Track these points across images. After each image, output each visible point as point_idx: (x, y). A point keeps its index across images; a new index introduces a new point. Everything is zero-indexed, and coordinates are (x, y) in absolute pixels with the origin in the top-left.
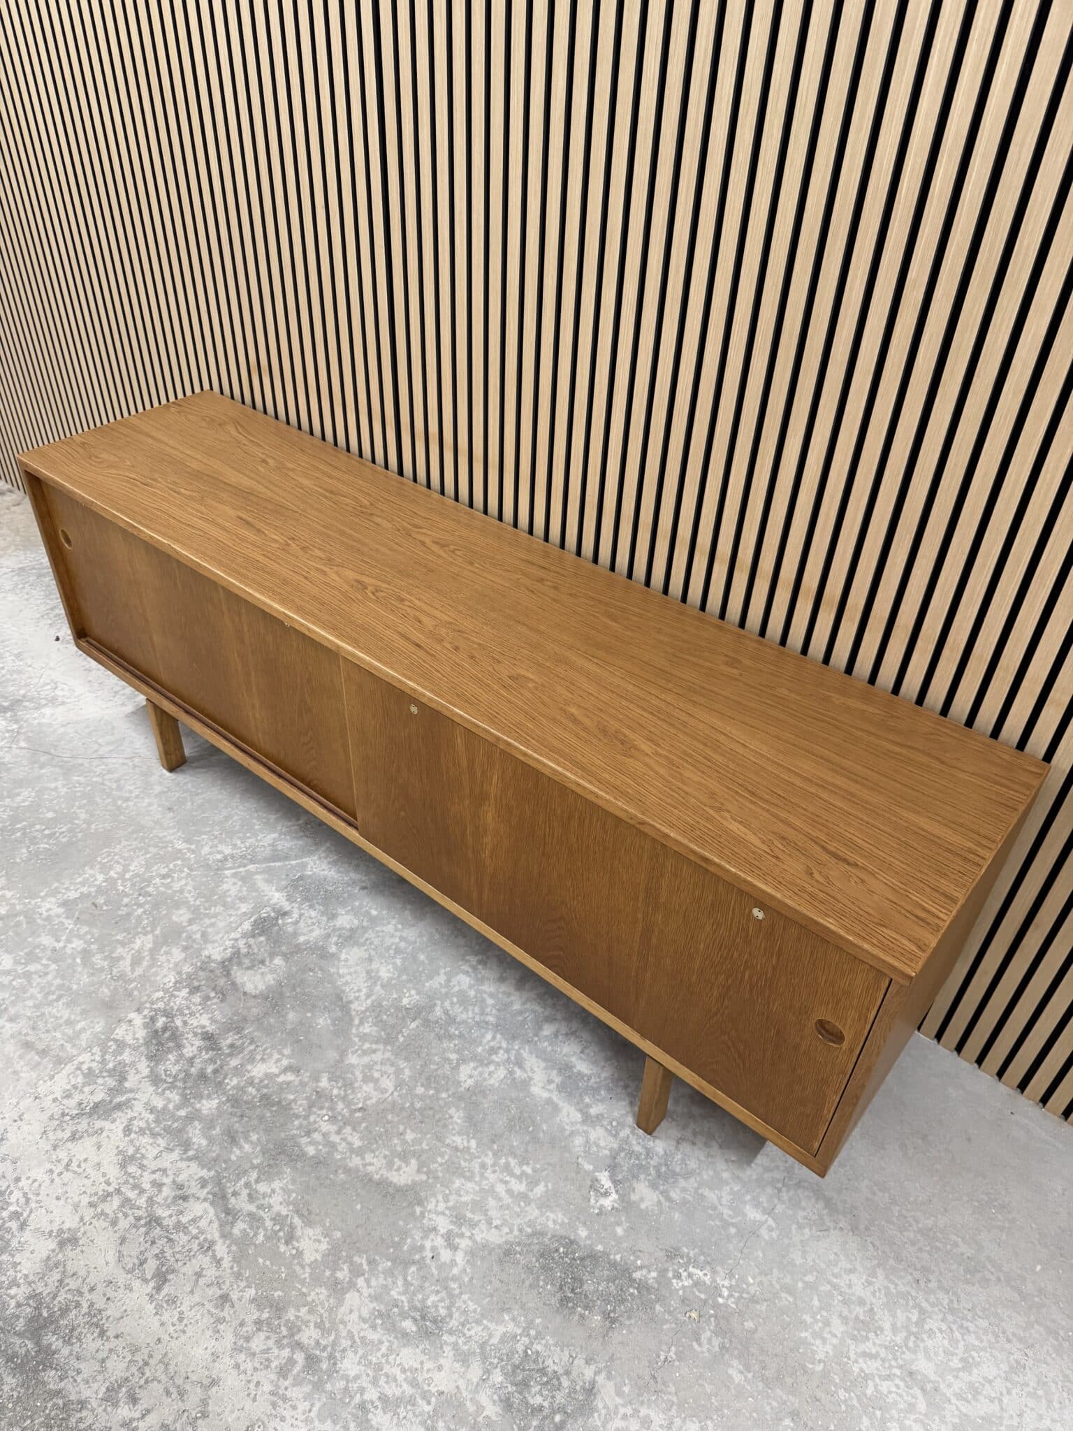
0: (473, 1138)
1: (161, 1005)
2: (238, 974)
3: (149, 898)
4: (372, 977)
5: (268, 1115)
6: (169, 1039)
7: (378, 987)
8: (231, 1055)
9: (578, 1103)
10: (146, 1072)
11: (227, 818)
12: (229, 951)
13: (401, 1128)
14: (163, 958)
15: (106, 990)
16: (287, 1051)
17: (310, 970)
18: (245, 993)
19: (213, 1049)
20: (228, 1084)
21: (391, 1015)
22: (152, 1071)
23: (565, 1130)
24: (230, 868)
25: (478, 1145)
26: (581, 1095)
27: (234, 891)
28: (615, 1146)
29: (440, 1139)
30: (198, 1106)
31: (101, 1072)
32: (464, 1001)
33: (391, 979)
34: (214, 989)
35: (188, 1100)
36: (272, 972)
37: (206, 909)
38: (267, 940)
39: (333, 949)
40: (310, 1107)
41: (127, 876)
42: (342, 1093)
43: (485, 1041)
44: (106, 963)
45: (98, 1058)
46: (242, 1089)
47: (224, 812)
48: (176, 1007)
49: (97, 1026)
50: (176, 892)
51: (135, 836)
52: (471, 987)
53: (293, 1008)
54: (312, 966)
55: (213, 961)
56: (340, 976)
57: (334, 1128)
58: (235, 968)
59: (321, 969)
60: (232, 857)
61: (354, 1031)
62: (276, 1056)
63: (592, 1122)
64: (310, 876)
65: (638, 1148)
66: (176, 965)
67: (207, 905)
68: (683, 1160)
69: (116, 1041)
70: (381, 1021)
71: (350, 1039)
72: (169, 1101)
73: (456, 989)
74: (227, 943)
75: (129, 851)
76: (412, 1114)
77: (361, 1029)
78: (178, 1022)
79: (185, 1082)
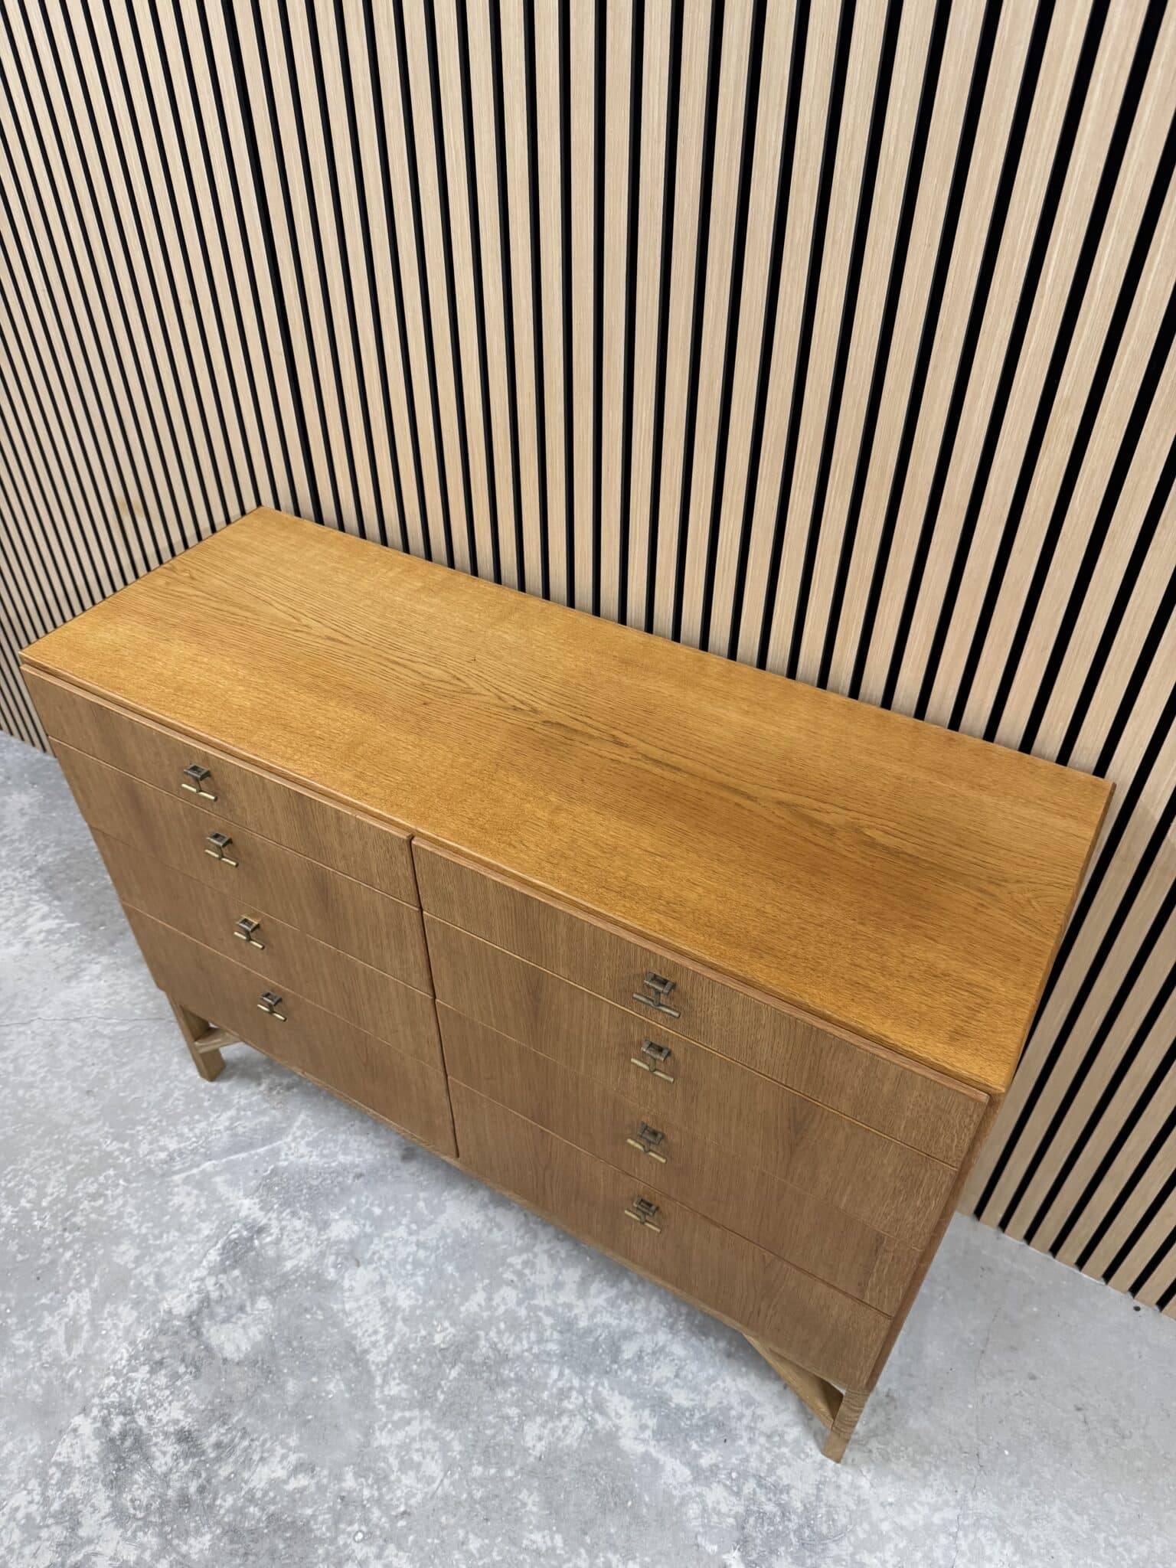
0: (557, 1531)
1: (114, 1398)
2: (212, 1331)
3: (77, 1234)
4: (389, 1308)
5: (281, 1546)
6: (131, 1449)
7: (399, 1324)
8: (218, 1459)
9: (684, 1453)
10: (106, 1507)
11: (166, 1096)
12: (196, 1297)
13: (461, 1533)
14: (108, 1324)
15: (36, 1387)
16: (293, 1442)
17: (306, 1310)
18: (225, 1360)
19: (193, 1455)
20: (221, 1507)
21: (423, 1363)
22: (113, 1506)
23: (674, 1497)
24: (180, 1171)
25: (565, 1541)
26: (685, 1440)
27: (189, 1204)
28: (741, 1509)
29: (514, 1542)
30: (184, 1549)
31: (44, 1518)
32: (515, 1326)
33: (413, 1308)
34: (183, 1360)
35: (171, 1545)
36: (258, 1320)
37: (156, 1238)
38: (243, 1273)
39: (331, 1274)
40: (336, 1523)
41: (44, 1204)
42: (376, 1494)
43: (550, 1381)
44: (32, 1343)
45: (37, 1498)
46: (239, 1511)
47: (162, 1088)
48: (135, 1398)
49: (30, 1447)
50: (112, 1217)
51: (47, 1140)
52: (519, 1303)
53: (292, 1373)
54: (307, 1304)
55: (176, 1317)
56: (347, 1314)
57: (372, 1550)
58: (206, 1323)
59: (320, 1307)
60: (181, 1153)
61: (377, 1394)
62: (280, 1451)
63: (706, 1478)
64: (286, 1168)
65: (770, 1508)
66: (127, 1331)
67: (156, 1231)
68: (829, 1513)
69: (58, 1465)
70: (411, 1374)
71: (374, 1407)
72: (142, 1547)
73: (502, 1310)
74: (191, 1286)
75: (43, 1163)
76: (472, 1509)
77: (386, 1389)
78: (142, 1421)
79: (161, 1515)
